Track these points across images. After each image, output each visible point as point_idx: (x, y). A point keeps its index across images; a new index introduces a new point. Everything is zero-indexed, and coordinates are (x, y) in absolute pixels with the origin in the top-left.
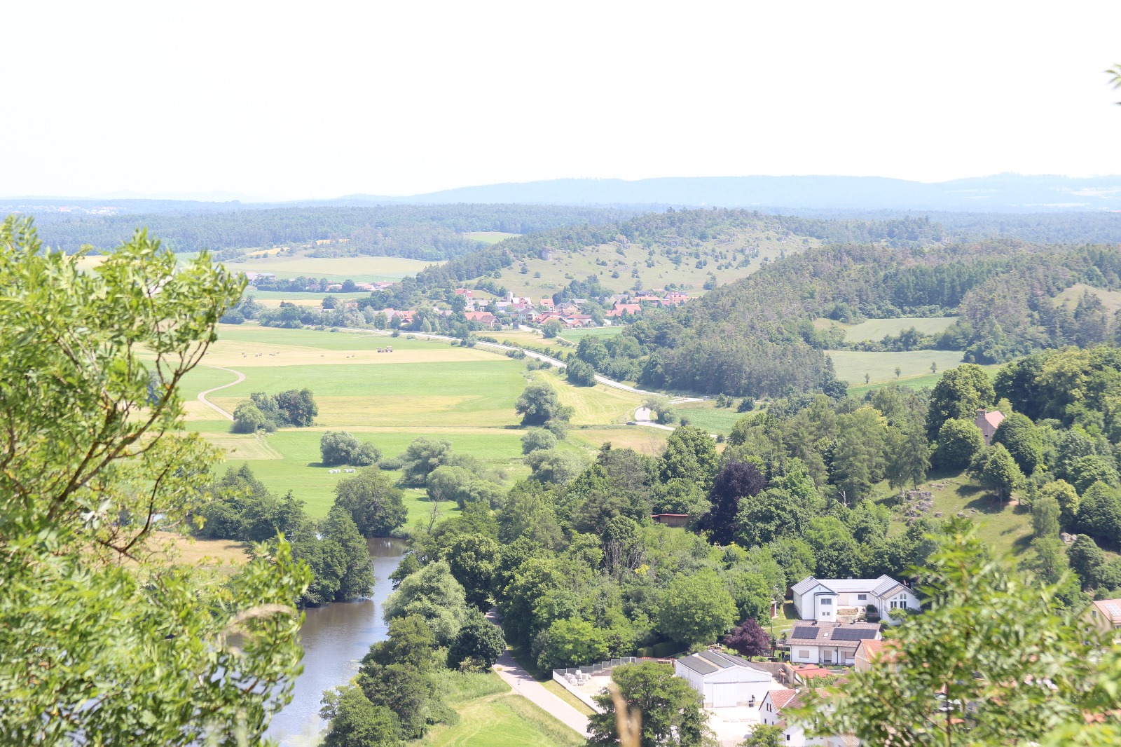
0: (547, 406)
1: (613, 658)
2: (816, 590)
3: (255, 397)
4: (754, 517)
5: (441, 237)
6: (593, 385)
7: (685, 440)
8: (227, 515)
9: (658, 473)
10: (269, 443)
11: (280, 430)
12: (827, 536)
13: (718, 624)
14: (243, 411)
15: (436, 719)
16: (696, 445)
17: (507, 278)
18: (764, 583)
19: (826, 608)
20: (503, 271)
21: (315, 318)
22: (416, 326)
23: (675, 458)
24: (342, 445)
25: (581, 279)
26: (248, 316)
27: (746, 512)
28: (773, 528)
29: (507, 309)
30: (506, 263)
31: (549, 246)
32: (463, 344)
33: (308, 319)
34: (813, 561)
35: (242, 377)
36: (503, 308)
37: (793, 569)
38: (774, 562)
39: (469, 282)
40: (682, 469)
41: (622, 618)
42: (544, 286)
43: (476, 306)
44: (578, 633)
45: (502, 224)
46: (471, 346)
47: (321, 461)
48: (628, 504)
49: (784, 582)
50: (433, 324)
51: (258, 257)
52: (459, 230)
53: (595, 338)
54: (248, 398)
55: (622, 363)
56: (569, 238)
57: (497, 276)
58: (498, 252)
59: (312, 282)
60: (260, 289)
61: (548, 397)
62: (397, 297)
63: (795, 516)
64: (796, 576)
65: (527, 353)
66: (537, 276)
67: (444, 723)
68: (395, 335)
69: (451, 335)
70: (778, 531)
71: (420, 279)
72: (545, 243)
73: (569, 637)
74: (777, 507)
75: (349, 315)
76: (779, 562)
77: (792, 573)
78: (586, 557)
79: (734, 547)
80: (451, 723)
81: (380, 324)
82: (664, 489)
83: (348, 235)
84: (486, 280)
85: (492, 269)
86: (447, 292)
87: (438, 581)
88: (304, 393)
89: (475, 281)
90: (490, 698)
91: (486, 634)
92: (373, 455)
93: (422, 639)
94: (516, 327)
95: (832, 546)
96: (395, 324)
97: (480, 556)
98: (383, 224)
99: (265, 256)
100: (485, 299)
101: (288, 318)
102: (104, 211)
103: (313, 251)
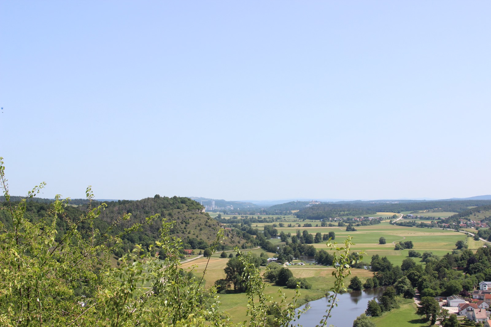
0: (462, 245)
1: (436, 296)
2: (483, 284)
3: (400, 243)
4: (473, 268)
5: (462, 208)
6: (479, 240)
7: (466, 252)
8: (378, 266)
9: (460, 259)
10: (401, 253)
11: (405, 249)
12: (488, 273)
13: (457, 290)
14: (397, 245)
15: (394, 307)
16: (469, 253)
17: (471, 217)
18: (471, 282)
19: (485, 287)
20: (470, 215)
21: (427, 225)
22: (449, 227)
23: (464, 256)
24: (413, 253)
25: (487, 217)
26: (414, 225)
27: (471, 267)
28: (477, 271)
29: (470, 223)
30: (471, 213)
31: (481, 210)
32: (457, 231)
33: (426, 226)
34: (484, 278)
35: (405, 238)
36: (469, 223)
37: (480, 279)
38: (476, 278)
39: (462, 218)
40: (465, 258)
41: (439, 288)
42: (479, 219)
43: (463, 223)
44: (429, 291)
45: (477, 205)
46: (458, 232)
47: (408, 256)
48: (445, 266)
49: (477, 282)
50: (452, 227)
51: (421, 212)
52: (468, 206)
53: (481, 230)
54: (399, 243)
55: (486, 236)
56: (486, 208)
57: (469, 216)
58: (469, 211)
59: (431, 218)
60: (420, 219)
61: (463, 243)
62: (446, 221)
63: (482, 268)
64: (480, 281)
65: (469, 233)
66: (478, 216)
67: (396, 308)
68: (443, 229)
69: (455, 229)
70: (478, 271)
71: (452, 217)
72: (480, 209)
73: (427, 292)
74: (478, 266)
75: (434, 225)
76: (477, 278)
77: (479, 280)
78: (434, 276)
79: (468, 275)
80: (398, 308)
81: (441, 227)
82: (460, 262)
83: (441, 208)
84: (466, 217)
85: (468, 215)
86: (457, 220)
87: (405, 280)
88: (410, 242)
89: (464, 218)
90: (409, 304)
91: (411, 291)
92: (419, 255)
93: (393, 291)
94: (471, 228)
95: (489, 275)
96: (444, 227)
97: (415, 275)
98: (450, 205)
99: (423, 212)
100: (465, 221)
101: (422, 226)
102: (396, 202)
103: (433, 211)
